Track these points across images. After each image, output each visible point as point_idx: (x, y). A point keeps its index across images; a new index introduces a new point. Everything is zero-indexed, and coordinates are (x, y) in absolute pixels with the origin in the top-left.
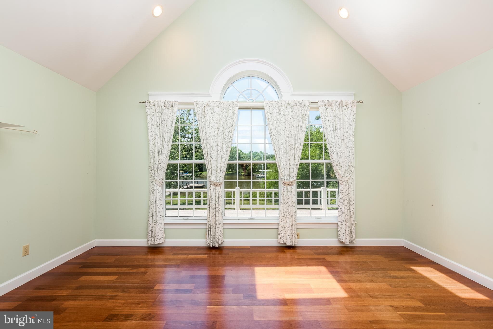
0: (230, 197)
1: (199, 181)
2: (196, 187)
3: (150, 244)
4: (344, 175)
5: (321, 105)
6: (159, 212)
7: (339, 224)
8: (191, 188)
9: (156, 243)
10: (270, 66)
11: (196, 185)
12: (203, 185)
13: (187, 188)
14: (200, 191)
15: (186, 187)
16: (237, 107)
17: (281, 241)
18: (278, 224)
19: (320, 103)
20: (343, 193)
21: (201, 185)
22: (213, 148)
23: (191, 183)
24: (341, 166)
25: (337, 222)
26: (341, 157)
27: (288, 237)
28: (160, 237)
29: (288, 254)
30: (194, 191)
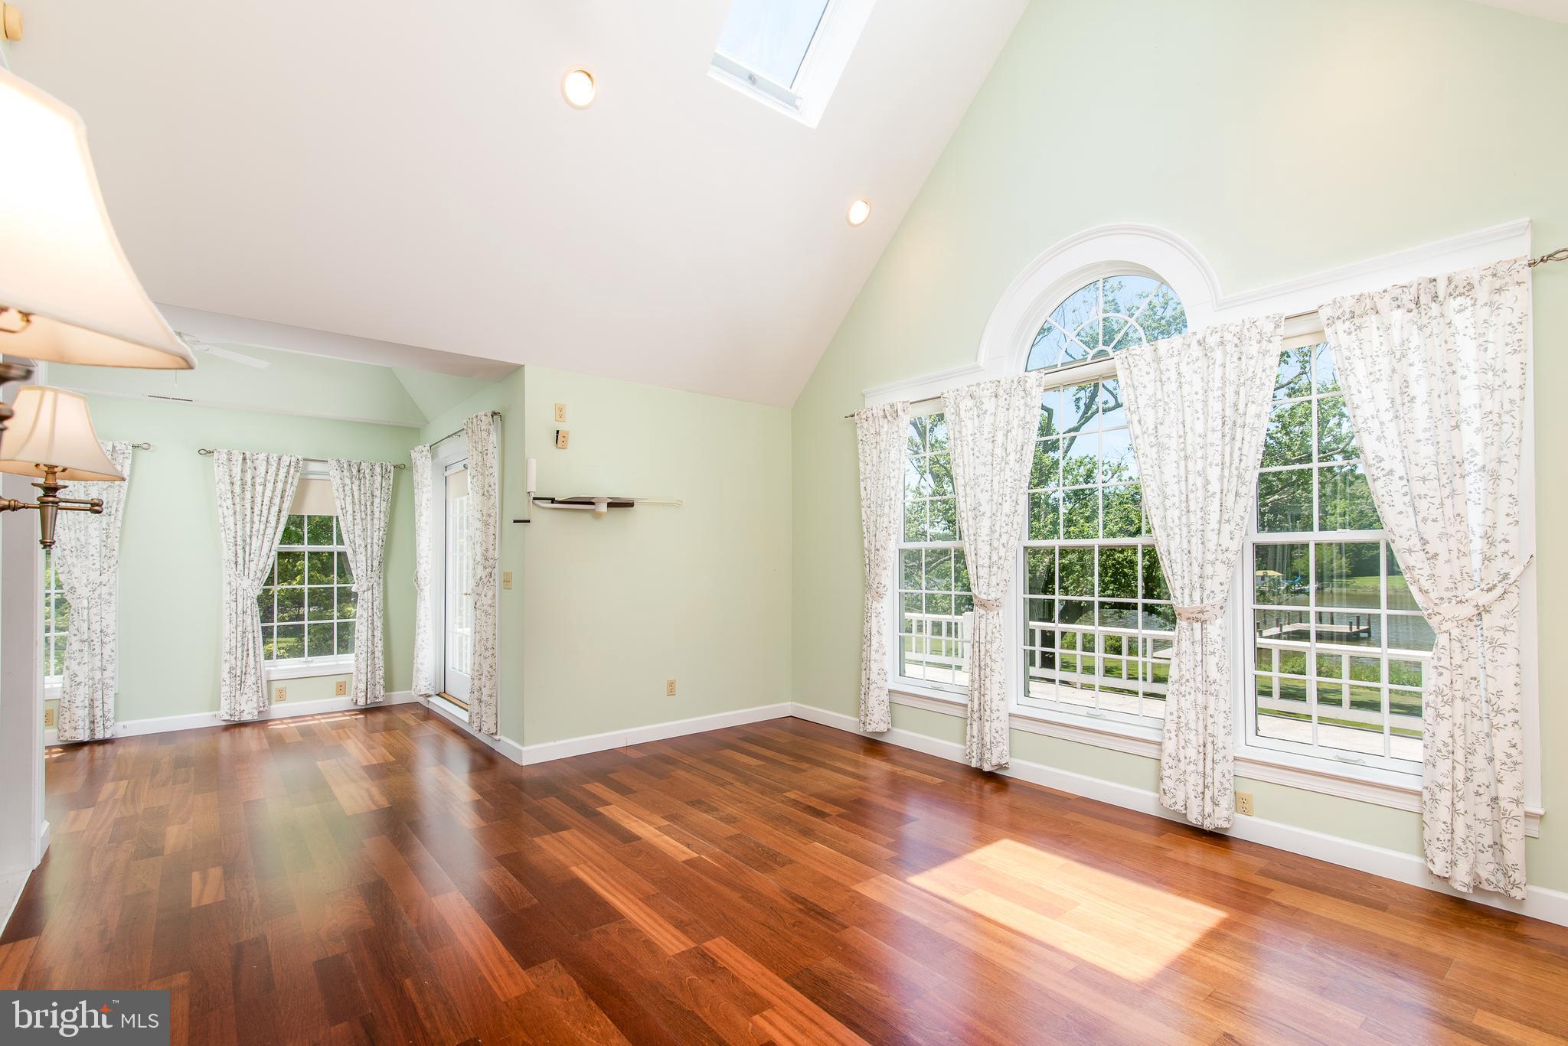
0: (1146, 653)
1: (1338, 613)
2: (1320, 637)
3: (861, 730)
4: (1449, 594)
5: (1332, 321)
6: (876, 661)
7: (1426, 796)
8: (1303, 635)
9: (870, 729)
10: (1151, 237)
11: (1326, 627)
12: (1355, 629)
13: (1278, 637)
14: (1339, 653)
15: (1276, 631)
16: (1040, 385)
17: (1167, 801)
18: (1160, 744)
19: (1324, 314)
20: (1441, 670)
21: (1345, 629)
22: (981, 508)
23: (1302, 617)
24: (1436, 555)
25: (1419, 788)
26: (1431, 517)
27: (1192, 794)
28: (876, 717)
29: (1195, 854)
30: (1312, 648)
